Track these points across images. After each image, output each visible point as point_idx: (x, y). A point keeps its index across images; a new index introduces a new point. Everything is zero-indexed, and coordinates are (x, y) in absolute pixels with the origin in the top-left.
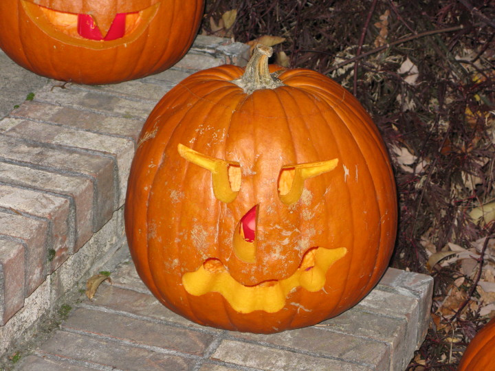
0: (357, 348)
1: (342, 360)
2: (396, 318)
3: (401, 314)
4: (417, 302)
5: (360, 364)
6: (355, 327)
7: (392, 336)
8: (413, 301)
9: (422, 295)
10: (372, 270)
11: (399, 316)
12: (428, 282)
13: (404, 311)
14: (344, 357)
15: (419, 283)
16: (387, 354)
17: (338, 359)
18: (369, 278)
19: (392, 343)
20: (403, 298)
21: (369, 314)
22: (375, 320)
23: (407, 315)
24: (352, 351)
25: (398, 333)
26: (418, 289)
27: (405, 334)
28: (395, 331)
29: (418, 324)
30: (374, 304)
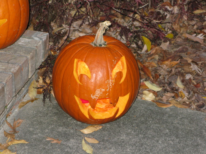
0: (15, 59)
1: (9, 63)
2: (32, 48)
3: (34, 46)
4: (41, 42)
5: (16, 64)
6: (15, 52)
7: (29, 54)
8: (39, 42)
9: (43, 40)
10: (19, 28)
11: (33, 47)
12: (46, 35)
13: (36, 45)
14: (9, 62)
15: (43, 35)
16: (27, 60)
17: (7, 63)
18: (18, 31)
19: (29, 57)
20: (36, 41)
21: (21, 47)
22: (24, 49)
23: (37, 47)
24: (13, 60)
25: (32, 53)
26: (42, 37)
27: (36, 54)
28: (31, 52)
29: (43, 51)
30: (24, 43)
